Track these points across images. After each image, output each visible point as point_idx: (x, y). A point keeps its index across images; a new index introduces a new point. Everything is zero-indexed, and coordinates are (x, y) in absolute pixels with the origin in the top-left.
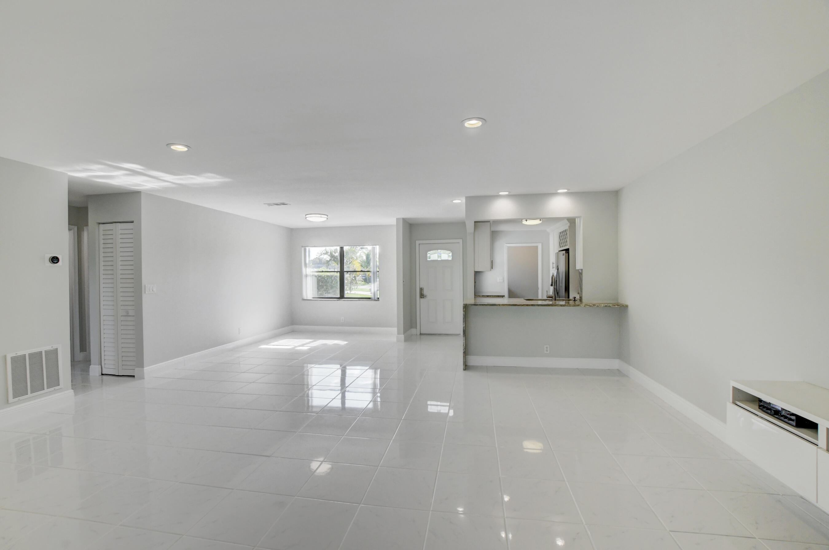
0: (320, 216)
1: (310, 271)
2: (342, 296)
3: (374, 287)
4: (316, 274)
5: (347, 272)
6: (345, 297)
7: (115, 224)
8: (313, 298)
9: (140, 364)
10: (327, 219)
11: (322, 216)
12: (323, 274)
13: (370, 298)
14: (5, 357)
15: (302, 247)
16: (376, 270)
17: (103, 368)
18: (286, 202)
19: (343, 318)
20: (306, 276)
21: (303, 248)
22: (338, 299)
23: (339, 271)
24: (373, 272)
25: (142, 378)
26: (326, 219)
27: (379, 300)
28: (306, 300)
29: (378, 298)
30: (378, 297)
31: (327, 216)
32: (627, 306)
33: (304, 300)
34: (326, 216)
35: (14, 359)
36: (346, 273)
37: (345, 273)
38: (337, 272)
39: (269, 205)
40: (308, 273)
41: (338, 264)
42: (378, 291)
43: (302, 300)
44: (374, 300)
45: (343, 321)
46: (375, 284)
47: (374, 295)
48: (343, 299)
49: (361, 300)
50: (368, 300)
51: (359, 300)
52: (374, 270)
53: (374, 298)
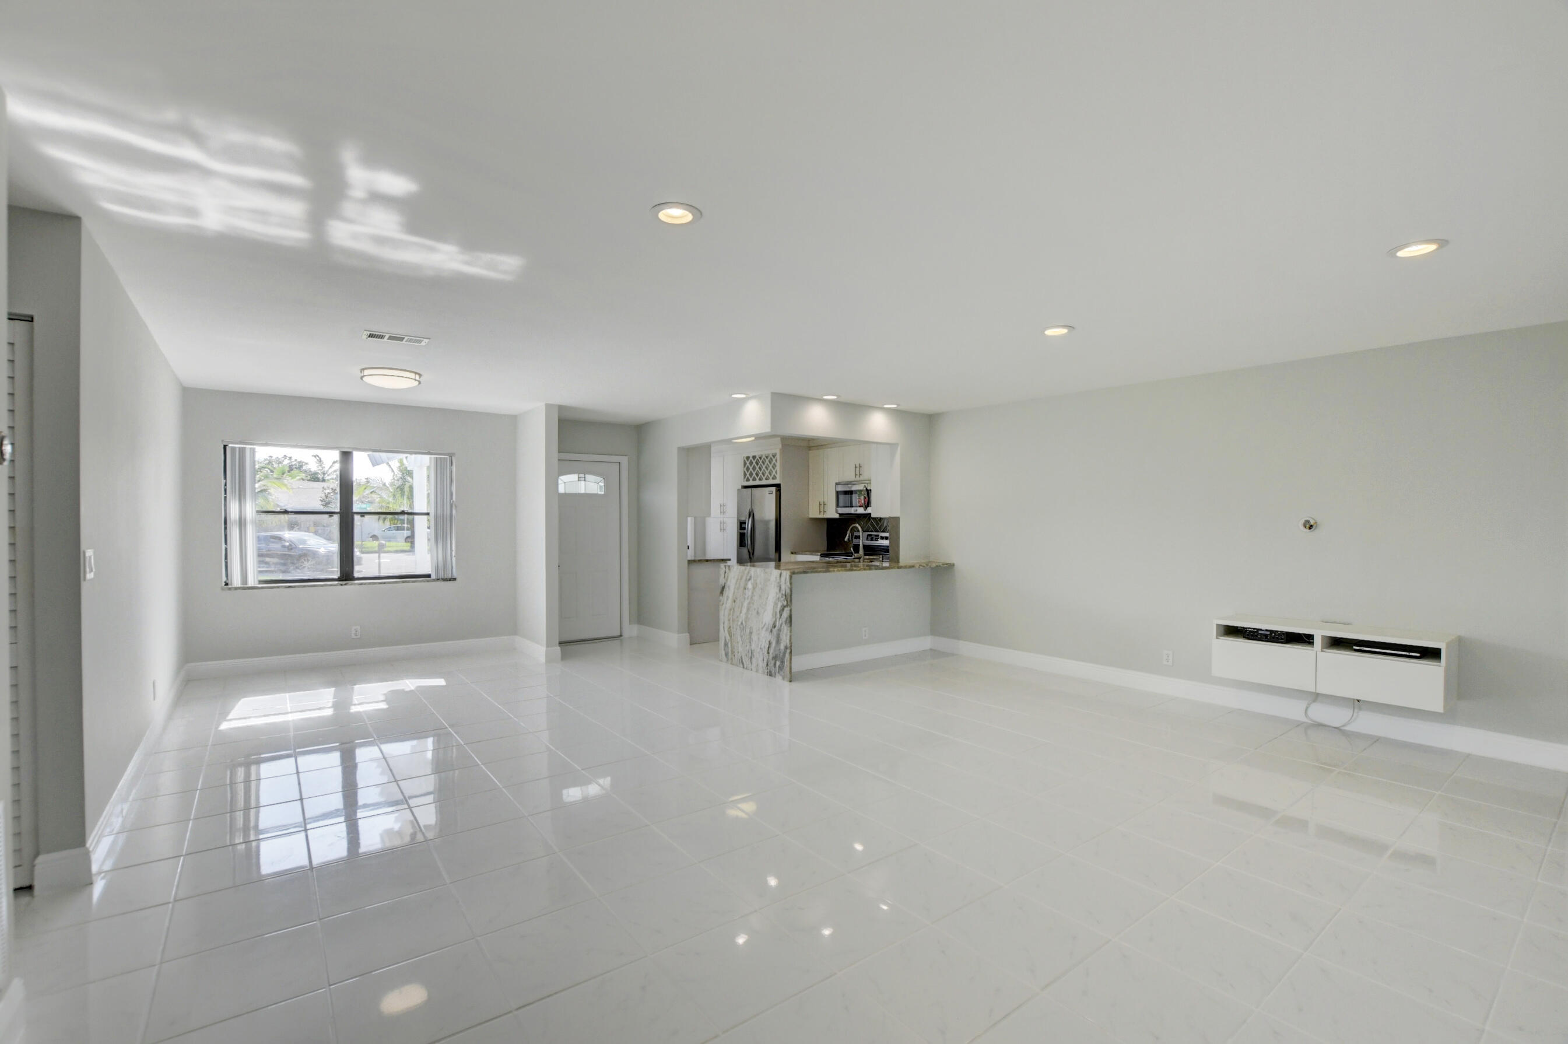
0: (402, 374)
2: (347, 575)
3: (443, 551)
6: (356, 575)
8: (259, 582)
10: (420, 383)
11: (407, 375)
13: (427, 576)
16: (448, 512)
19: (359, 627)
23: (338, 510)
26: (417, 383)
28: (243, 589)
30: (453, 571)
31: (420, 375)
32: (951, 566)
34: (417, 377)
36: (359, 516)
37: (357, 518)
40: (245, 516)
42: (454, 559)
43: (223, 589)
44: (442, 579)
45: (359, 636)
46: (447, 543)
47: (444, 568)
48: (356, 582)
49: (408, 582)
50: (428, 581)
51: (403, 582)
52: (439, 512)
53: (441, 575)
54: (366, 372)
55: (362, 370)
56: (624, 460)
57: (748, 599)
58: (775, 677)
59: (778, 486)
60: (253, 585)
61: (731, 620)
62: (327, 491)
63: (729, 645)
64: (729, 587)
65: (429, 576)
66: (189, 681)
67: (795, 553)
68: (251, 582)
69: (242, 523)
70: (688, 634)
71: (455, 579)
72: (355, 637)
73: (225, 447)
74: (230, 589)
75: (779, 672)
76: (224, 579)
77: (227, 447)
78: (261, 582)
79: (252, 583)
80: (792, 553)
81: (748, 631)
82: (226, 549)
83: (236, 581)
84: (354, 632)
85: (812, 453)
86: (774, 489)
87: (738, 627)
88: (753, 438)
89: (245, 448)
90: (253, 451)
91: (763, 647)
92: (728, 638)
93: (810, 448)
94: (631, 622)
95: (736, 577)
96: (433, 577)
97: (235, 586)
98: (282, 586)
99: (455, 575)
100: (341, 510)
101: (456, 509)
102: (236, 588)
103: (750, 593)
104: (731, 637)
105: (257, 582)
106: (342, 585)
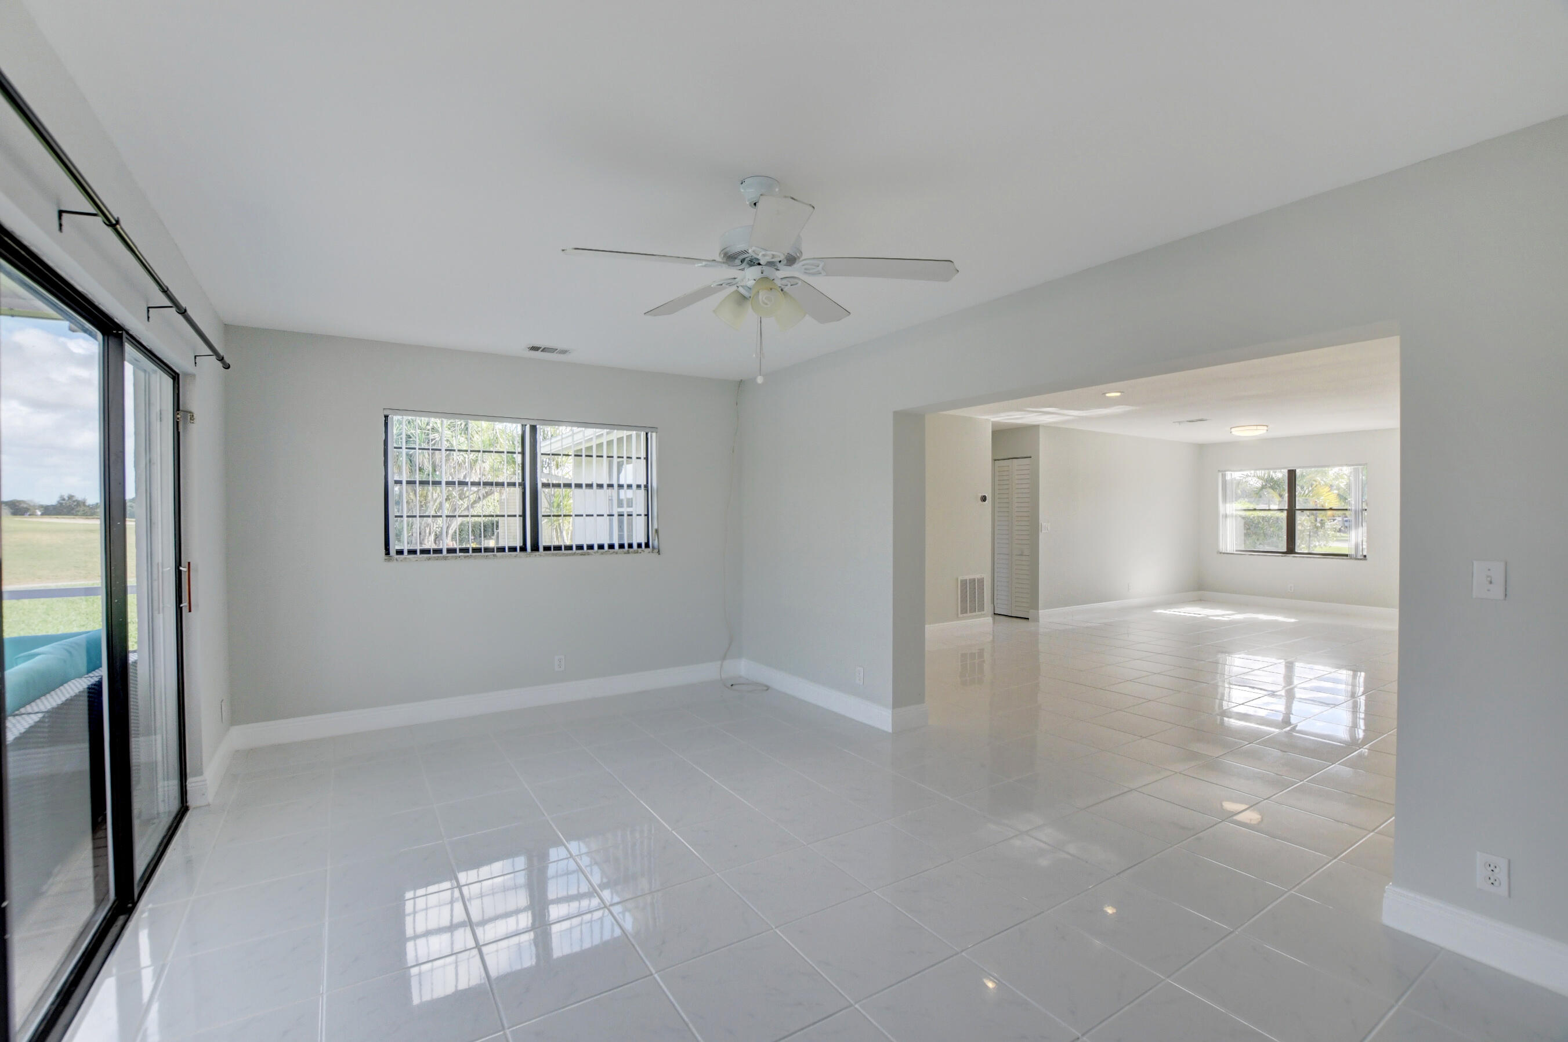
0: (1255, 427)
1: (1233, 509)
3: (1357, 536)
4: (1243, 513)
5: (1302, 510)
7: (1011, 460)
8: (1237, 551)
9: (1035, 605)
10: (1267, 430)
11: (1259, 427)
12: (1252, 514)
13: (1347, 555)
14: (957, 579)
15: (1219, 471)
16: (1360, 507)
17: (996, 608)
18: (1204, 418)
19: (1292, 585)
20: (1226, 516)
21: (1220, 474)
22: (1283, 555)
23: (1286, 508)
24: (1356, 511)
25: (1037, 620)
26: (1265, 431)
27: (1366, 559)
28: (1224, 553)
29: (1365, 556)
30: (1365, 554)
31: (1267, 426)
33: (1221, 553)
34: (1265, 428)
35: (962, 581)
36: (1300, 512)
37: (1298, 513)
38: (1281, 510)
39: (1180, 422)
40: (1228, 513)
41: (1281, 496)
55: (1231, 429)
100: (1288, 508)
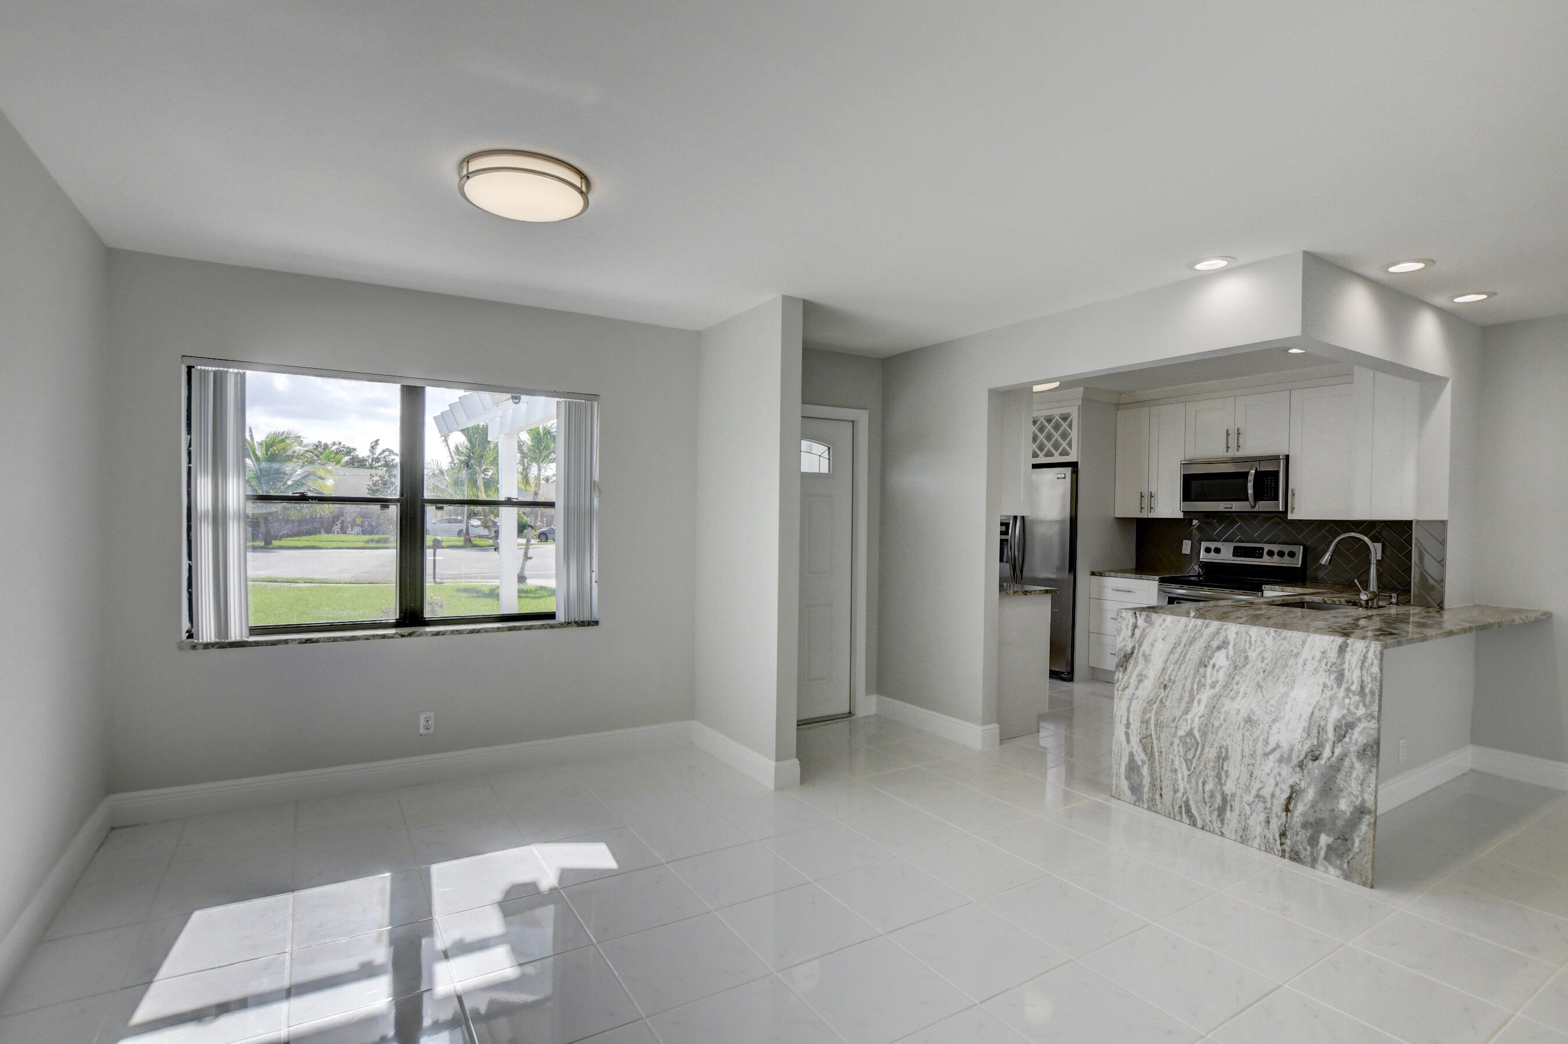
2: (412, 615)
6: (428, 615)
19: (432, 714)
32: (1548, 616)
42: (595, 585)
43: (181, 647)
44: (576, 622)
45: (432, 731)
46: (584, 558)
47: (578, 603)
48: (428, 629)
49: (519, 628)
50: (552, 627)
51: (510, 629)
52: (572, 500)
53: (575, 616)
54: (474, 165)
55: (467, 159)
56: (862, 417)
57: (1213, 686)
58: (1313, 867)
59: (1074, 465)
60: (238, 639)
61: (1152, 722)
62: (376, 478)
63: (1145, 771)
64: (1146, 658)
65: (552, 616)
66: (113, 829)
67: (1101, 574)
68: (236, 633)
69: (219, 519)
70: (996, 725)
71: (596, 623)
72: (425, 732)
73: (190, 369)
74: (194, 647)
75: (1326, 858)
76: (186, 625)
77: (193, 370)
78: (254, 631)
79: (238, 635)
80: (1093, 574)
81: (1211, 753)
82: (190, 567)
83: (208, 632)
84: (422, 722)
85: (1121, 414)
86: (1068, 471)
87: (1176, 741)
88: (1056, 384)
89: (227, 372)
90: (242, 380)
91: (1266, 792)
92: (1140, 756)
93: (1118, 406)
94: (868, 692)
95: (1172, 640)
96: (561, 617)
97: (205, 641)
98: (293, 640)
99: (596, 616)
100: (402, 495)
101: (599, 496)
102: (207, 646)
103: (1221, 676)
104: (1151, 756)
105: (246, 632)
106: (403, 636)
